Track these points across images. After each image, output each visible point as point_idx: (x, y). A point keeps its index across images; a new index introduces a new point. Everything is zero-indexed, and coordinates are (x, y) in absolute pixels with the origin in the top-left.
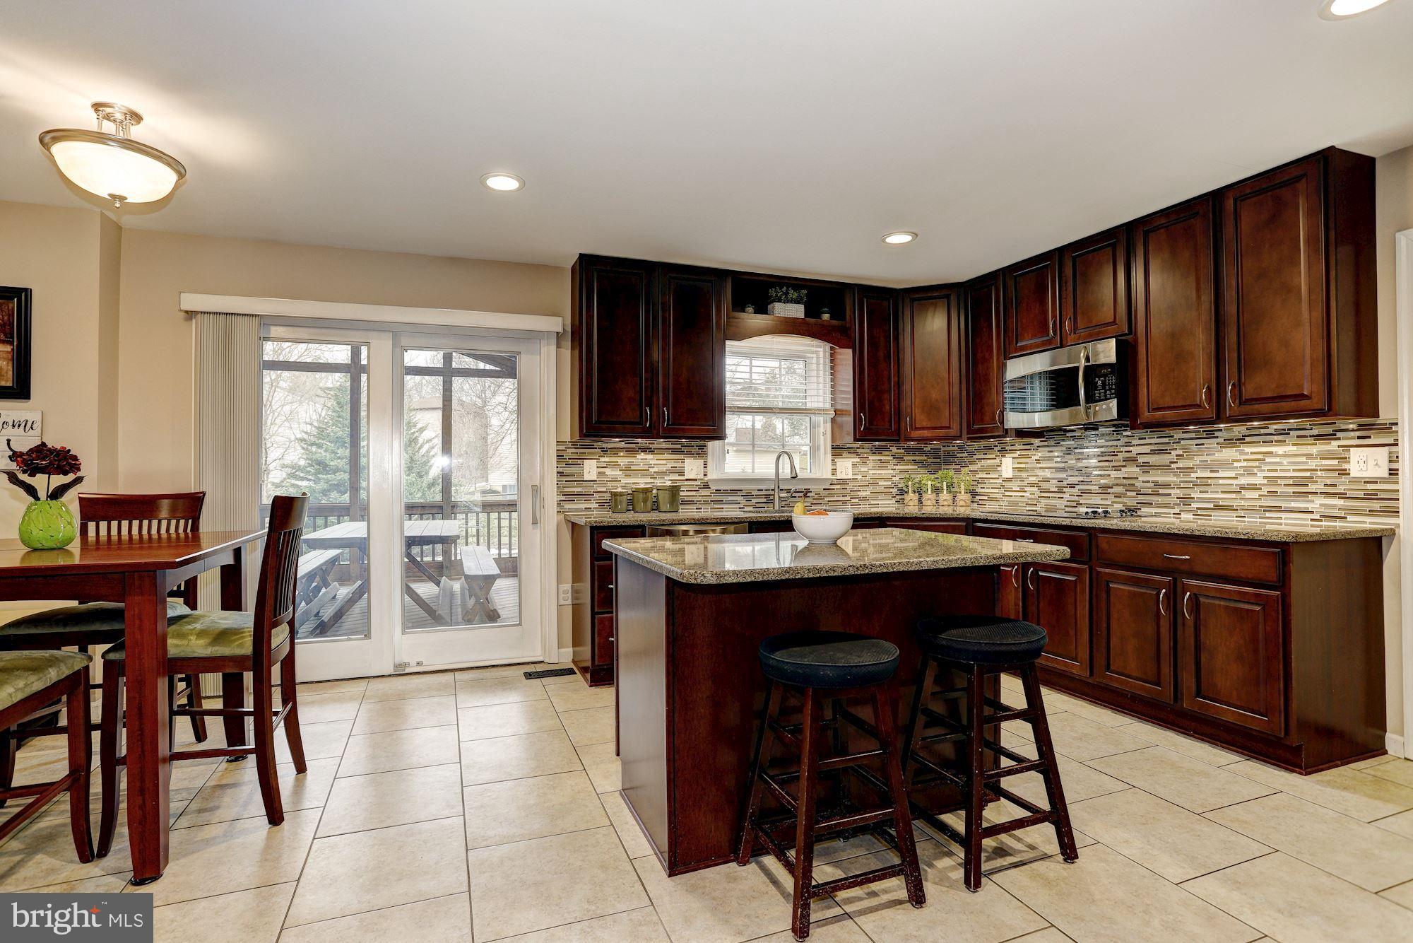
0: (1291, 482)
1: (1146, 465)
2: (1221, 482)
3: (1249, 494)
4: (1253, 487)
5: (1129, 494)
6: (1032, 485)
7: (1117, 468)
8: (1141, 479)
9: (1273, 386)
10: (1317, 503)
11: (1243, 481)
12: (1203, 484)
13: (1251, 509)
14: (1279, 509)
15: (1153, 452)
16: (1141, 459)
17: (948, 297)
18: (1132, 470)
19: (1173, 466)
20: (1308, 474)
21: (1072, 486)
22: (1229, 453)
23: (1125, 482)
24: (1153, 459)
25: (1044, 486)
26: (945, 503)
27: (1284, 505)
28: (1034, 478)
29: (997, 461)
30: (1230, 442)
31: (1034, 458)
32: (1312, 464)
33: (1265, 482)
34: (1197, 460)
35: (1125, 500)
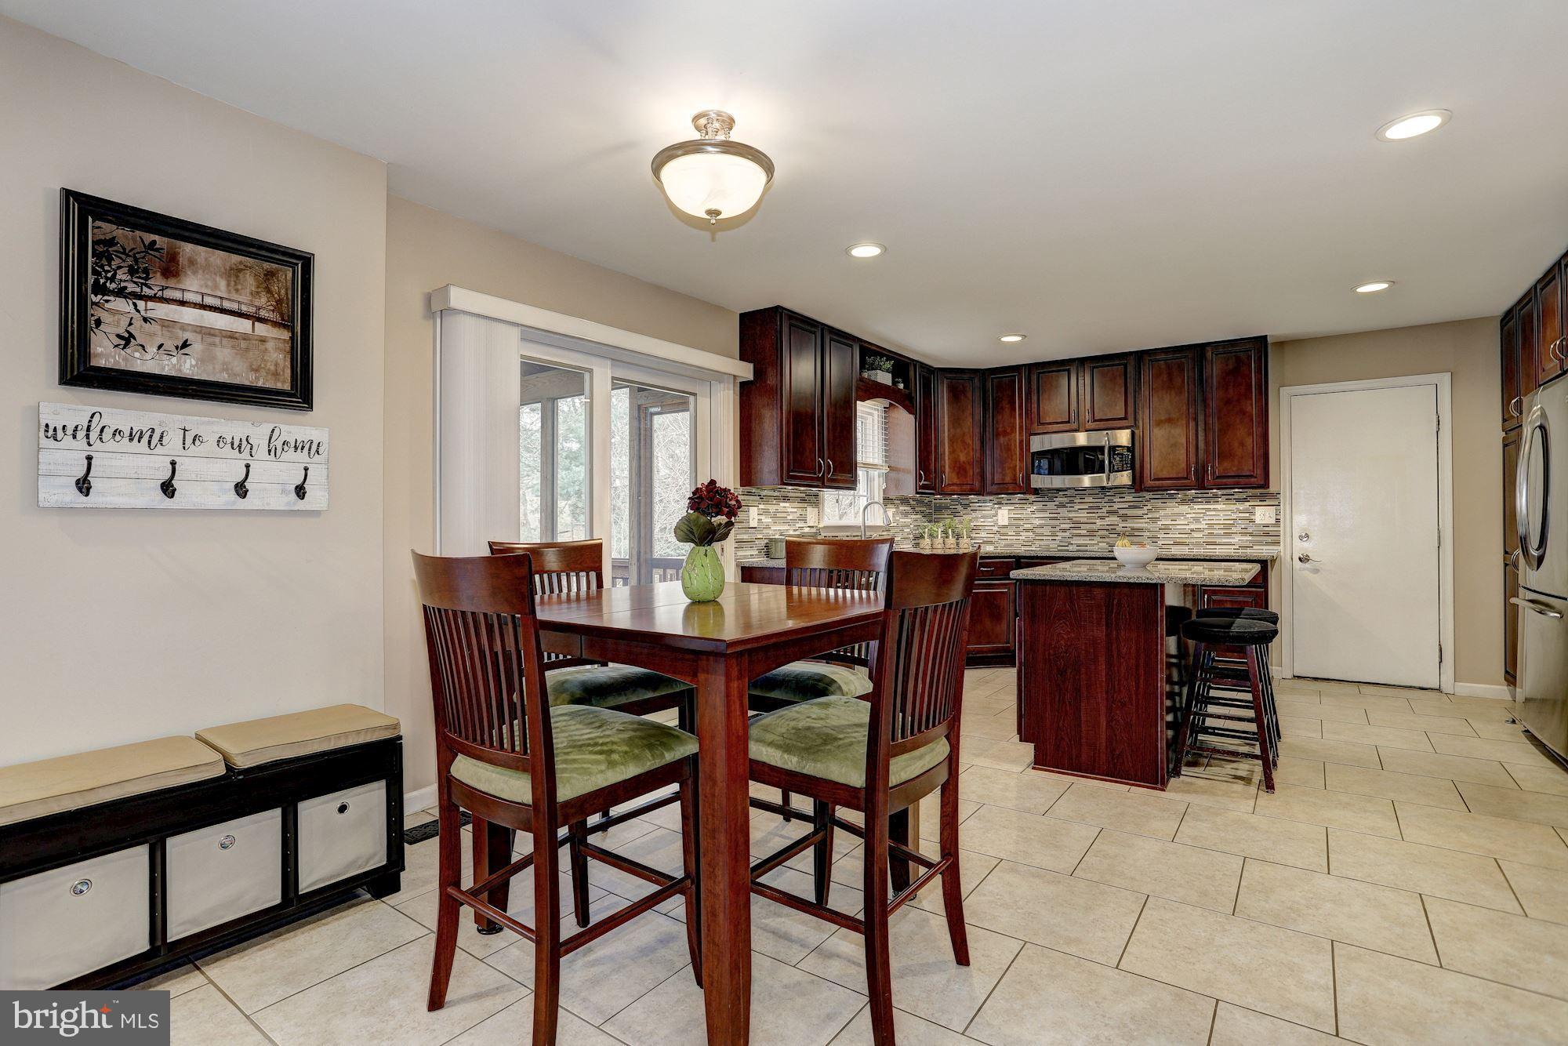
0: (1222, 526)
1: (1125, 516)
2: (1178, 527)
3: (1195, 535)
4: (1199, 530)
5: (1111, 536)
6: (1027, 530)
7: (1102, 518)
8: (1121, 525)
9: (1234, 469)
10: (1236, 539)
11: (1192, 526)
12: (1166, 529)
13: (1198, 544)
14: (1215, 544)
15: (1130, 507)
16: (1121, 512)
17: (972, 379)
18: (1114, 519)
19: (1145, 516)
20: (1232, 522)
21: (1064, 530)
22: (1184, 508)
23: (1108, 527)
24: (1130, 512)
25: (1038, 531)
26: (952, 546)
27: (1218, 541)
28: (1030, 526)
29: (993, 512)
30: (1183, 502)
31: (1029, 510)
32: (1234, 516)
33: (1206, 527)
34: (1162, 513)
35: (1107, 540)
